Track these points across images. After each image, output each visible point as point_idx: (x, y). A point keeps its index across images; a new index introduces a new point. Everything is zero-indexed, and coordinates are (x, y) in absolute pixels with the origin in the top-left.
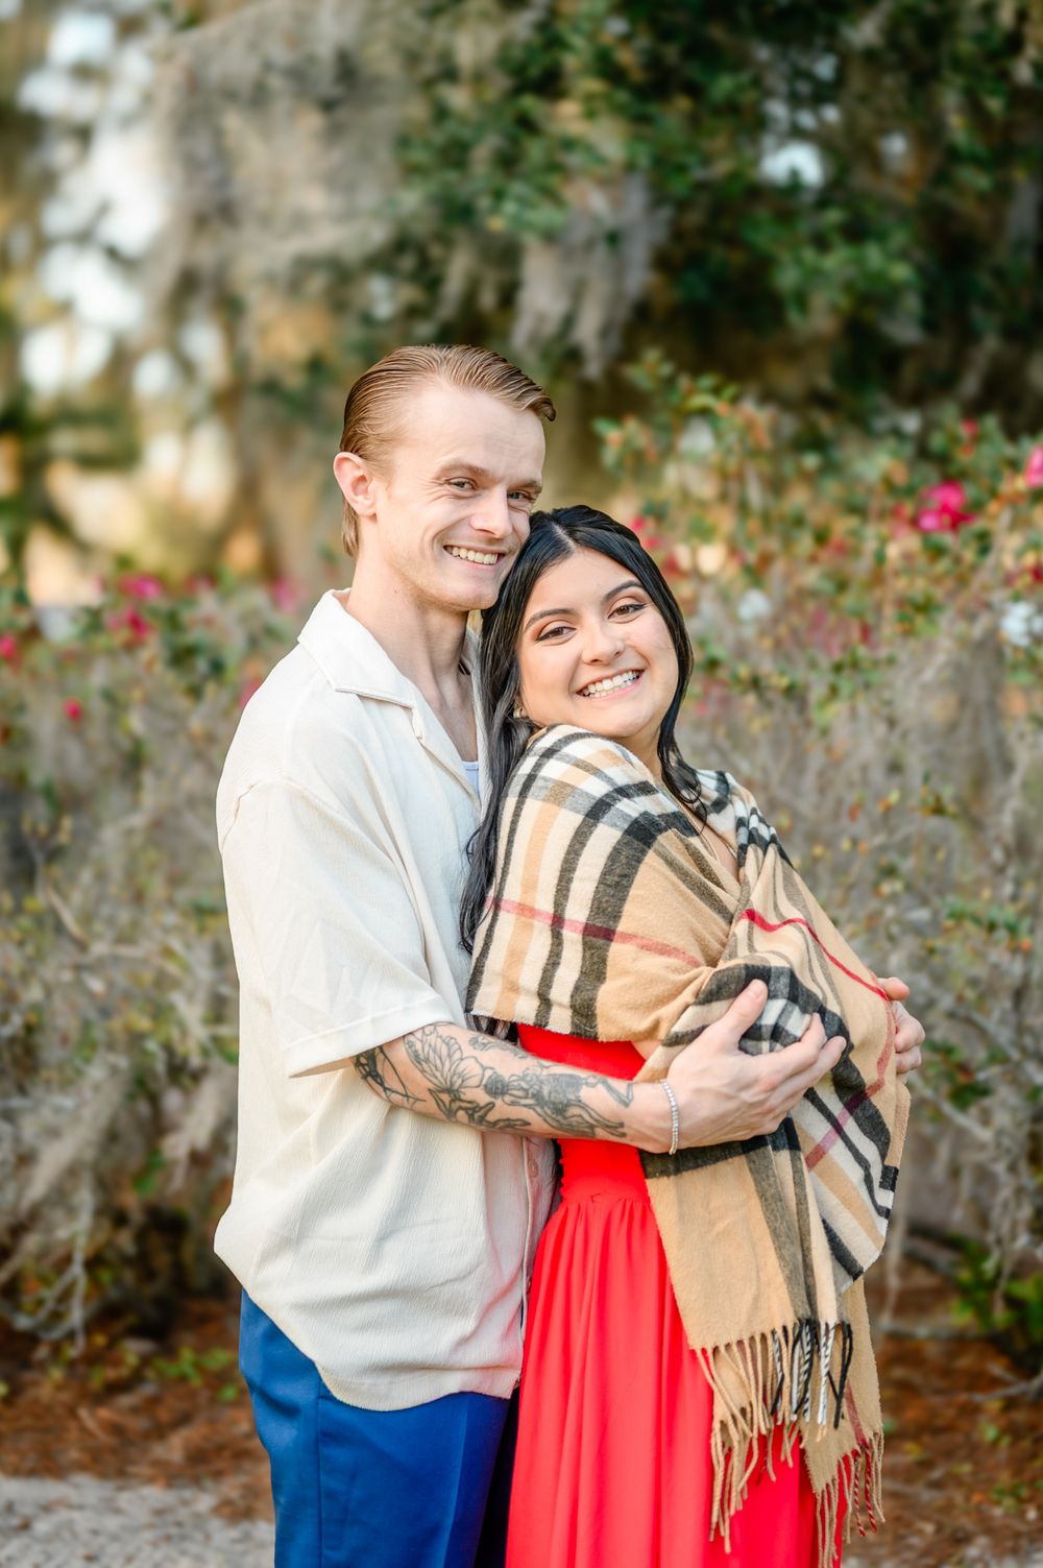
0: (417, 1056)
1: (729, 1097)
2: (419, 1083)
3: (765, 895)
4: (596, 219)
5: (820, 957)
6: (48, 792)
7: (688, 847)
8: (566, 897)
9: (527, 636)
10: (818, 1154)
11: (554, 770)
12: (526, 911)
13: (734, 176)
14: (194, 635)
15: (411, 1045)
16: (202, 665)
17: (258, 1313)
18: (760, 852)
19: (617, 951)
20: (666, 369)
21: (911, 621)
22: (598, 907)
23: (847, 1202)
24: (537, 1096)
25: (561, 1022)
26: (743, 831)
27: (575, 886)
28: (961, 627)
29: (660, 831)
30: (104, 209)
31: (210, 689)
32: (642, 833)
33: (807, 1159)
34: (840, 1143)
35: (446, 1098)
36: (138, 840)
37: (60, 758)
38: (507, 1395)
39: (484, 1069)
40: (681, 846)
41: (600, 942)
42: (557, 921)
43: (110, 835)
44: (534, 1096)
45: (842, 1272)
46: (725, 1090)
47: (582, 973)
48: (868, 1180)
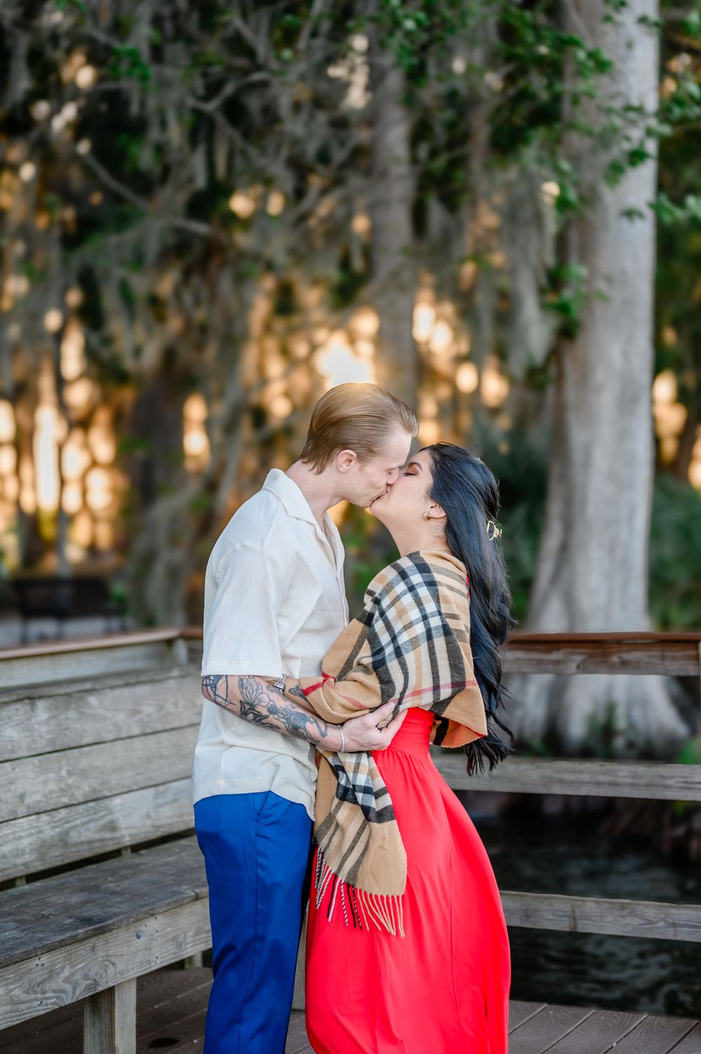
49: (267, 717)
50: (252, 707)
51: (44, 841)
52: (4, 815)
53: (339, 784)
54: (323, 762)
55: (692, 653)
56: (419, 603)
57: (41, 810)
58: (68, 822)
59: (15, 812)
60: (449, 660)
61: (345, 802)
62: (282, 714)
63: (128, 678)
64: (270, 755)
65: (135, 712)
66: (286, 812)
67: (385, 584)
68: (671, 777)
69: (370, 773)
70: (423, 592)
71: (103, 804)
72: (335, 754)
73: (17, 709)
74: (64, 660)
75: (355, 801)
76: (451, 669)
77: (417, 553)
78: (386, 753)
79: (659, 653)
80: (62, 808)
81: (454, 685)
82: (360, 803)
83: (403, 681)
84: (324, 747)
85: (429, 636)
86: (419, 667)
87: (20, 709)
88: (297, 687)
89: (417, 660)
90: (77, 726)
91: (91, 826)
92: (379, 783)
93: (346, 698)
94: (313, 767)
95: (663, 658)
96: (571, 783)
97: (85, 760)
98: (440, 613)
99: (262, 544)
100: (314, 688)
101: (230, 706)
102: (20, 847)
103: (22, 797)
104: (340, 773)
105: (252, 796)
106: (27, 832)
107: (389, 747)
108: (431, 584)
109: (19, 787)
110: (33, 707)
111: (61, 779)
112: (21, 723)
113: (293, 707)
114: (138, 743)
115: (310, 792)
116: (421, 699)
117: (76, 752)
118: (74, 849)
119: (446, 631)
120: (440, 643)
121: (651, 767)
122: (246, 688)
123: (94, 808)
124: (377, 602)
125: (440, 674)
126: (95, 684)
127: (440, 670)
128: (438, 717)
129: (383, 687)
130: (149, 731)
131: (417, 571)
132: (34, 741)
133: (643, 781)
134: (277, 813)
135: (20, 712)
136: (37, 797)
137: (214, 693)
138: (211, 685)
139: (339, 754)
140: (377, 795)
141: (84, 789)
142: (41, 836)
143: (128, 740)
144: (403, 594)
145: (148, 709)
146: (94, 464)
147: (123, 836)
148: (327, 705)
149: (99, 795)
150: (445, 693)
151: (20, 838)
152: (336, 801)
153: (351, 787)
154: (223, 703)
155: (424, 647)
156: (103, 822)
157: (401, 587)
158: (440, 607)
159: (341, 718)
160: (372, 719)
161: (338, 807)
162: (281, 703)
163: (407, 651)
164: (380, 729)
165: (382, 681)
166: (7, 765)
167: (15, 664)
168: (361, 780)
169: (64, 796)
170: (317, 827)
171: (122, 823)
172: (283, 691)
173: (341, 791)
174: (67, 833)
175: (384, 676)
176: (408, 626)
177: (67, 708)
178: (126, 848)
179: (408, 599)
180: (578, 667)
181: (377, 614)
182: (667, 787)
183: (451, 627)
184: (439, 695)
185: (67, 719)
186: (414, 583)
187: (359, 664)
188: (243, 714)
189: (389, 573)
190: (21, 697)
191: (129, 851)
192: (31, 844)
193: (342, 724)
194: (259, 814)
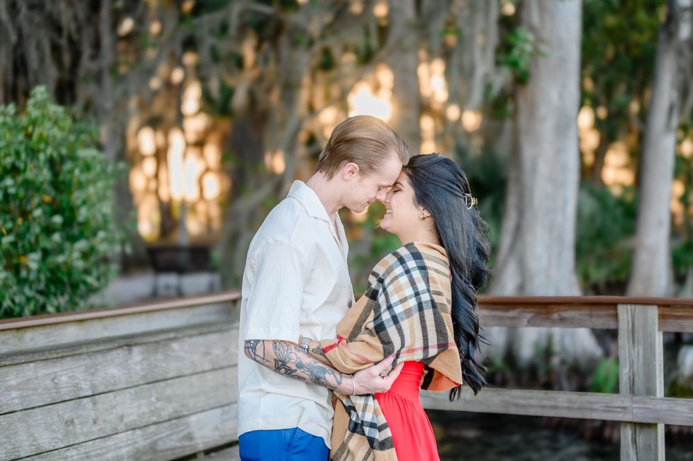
49: (296, 371)
50: (284, 364)
51: (138, 450)
52: (108, 431)
53: (351, 420)
54: (338, 404)
55: (612, 312)
56: (413, 283)
57: (136, 427)
58: (156, 435)
59: (116, 429)
60: (436, 327)
61: (355, 434)
62: (307, 368)
63: (202, 329)
64: (299, 400)
65: (207, 354)
66: (309, 444)
67: (387, 267)
68: (596, 403)
69: (375, 412)
70: (416, 274)
71: (182, 421)
72: (348, 397)
73: (118, 354)
74: (156, 316)
75: (363, 433)
76: (437, 333)
77: (412, 244)
78: (387, 395)
79: (588, 312)
80: (152, 424)
81: (439, 346)
82: (367, 435)
83: (400, 342)
84: (339, 392)
85: (420, 307)
86: (412, 332)
87: (119, 355)
88: (318, 347)
89: (411, 326)
90: (164, 365)
91: (174, 437)
92: (382, 420)
93: (357, 355)
94: (331, 408)
95: (591, 316)
96: (523, 406)
97: (170, 389)
98: (429, 291)
99: (289, 239)
100: (331, 347)
101: (267, 363)
102: (120, 454)
103: (121, 418)
104: (352, 412)
105: (283, 431)
106: (125, 444)
107: (389, 392)
108: (423, 268)
109: (119, 411)
110: (130, 352)
111: (151, 403)
112: (121, 364)
113: (315, 362)
114: (209, 376)
115: (327, 427)
116: (414, 355)
117: (162, 384)
118: (161, 454)
119: (434, 305)
120: (429, 313)
121: (581, 395)
122: (279, 350)
123: (176, 424)
124: (381, 281)
125: (429, 337)
126: (177, 333)
127: (429, 335)
128: (427, 367)
129: (385, 346)
130: (217, 366)
131: (412, 258)
132: (131, 377)
133: (576, 406)
134: (303, 445)
135: (120, 356)
136: (134, 418)
137: (254, 353)
138: (251, 348)
139: (351, 397)
140: (380, 429)
141: (169, 410)
142: (136, 445)
143: (201, 375)
144: (401, 275)
145: (217, 351)
146: (208, 170)
147: (198, 444)
148: (342, 361)
149: (180, 414)
150: (433, 352)
151: (120, 447)
152: (348, 433)
153: (360, 422)
154: (262, 361)
155: (416, 315)
156: (181, 434)
157: (399, 270)
158: (429, 286)
159: (352, 370)
160: (376, 370)
161: (350, 438)
162: (306, 360)
163: (402, 320)
164: (383, 377)
165: (383, 342)
166: (110, 394)
167: (119, 319)
168: (368, 417)
169: (153, 416)
170: (332, 454)
171: (197, 434)
172: (308, 350)
173: (352, 425)
174: (155, 443)
175: (385, 339)
176: (403, 300)
177: (156, 352)
178: (200, 452)
179: (404, 280)
180: (528, 321)
181: (381, 290)
182: (594, 410)
183: (436, 301)
184: (428, 353)
185: (156, 360)
186: (410, 267)
187: (367, 329)
188: (277, 369)
189: (390, 259)
190: (121, 345)
191: (202, 454)
192: (128, 452)
193: (353, 374)
194: (289, 445)
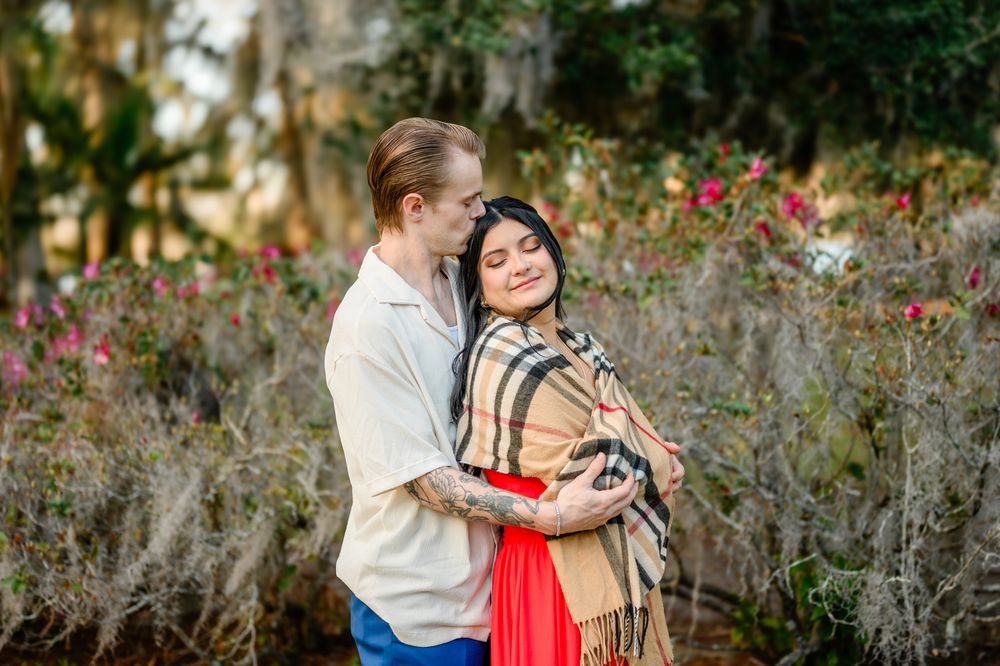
0: (433, 484)
1: (586, 511)
2: (435, 497)
3: (609, 396)
4: (524, 41)
5: (635, 430)
6: (218, 370)
7: (564, 375)
8: (500, 406)
9: (483, 265)
10: (634, 529)
11: (493, 343)
12: (484, 413)
13: (595, 10)
14: (301, 277)
15: (430, 479)
16: (305, 293)
17: (360, 603)
18: (606, 374)
19: (526, 433)
20: (556, 121)
21: (689, 252)
22: (515, 411)
23: (648, 551)
24: (492, 507)
25: (504, 468)
26: (597, 362)
27: (504, 400)
28: (718, 255)
29: (548, 370)
30: (202, 24)
31: (313, 307)
32: (538, 374)
33: (629, 531)
34: (645, 523)
35: (447, 505)
36: (273, 391)
37: (222, 352)
38: (486, 640)
39: (466, 492)
40: (560, 376)
41: (517, 429)
42: (497, 419)
43: (258, 388)
44: (490, 506)
45: (644, 586)
46: (584, 507)
47: (512, 444)
48: (659, 541)
